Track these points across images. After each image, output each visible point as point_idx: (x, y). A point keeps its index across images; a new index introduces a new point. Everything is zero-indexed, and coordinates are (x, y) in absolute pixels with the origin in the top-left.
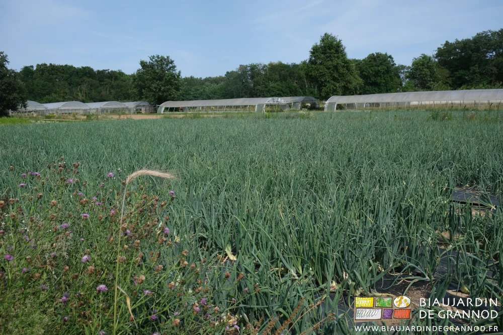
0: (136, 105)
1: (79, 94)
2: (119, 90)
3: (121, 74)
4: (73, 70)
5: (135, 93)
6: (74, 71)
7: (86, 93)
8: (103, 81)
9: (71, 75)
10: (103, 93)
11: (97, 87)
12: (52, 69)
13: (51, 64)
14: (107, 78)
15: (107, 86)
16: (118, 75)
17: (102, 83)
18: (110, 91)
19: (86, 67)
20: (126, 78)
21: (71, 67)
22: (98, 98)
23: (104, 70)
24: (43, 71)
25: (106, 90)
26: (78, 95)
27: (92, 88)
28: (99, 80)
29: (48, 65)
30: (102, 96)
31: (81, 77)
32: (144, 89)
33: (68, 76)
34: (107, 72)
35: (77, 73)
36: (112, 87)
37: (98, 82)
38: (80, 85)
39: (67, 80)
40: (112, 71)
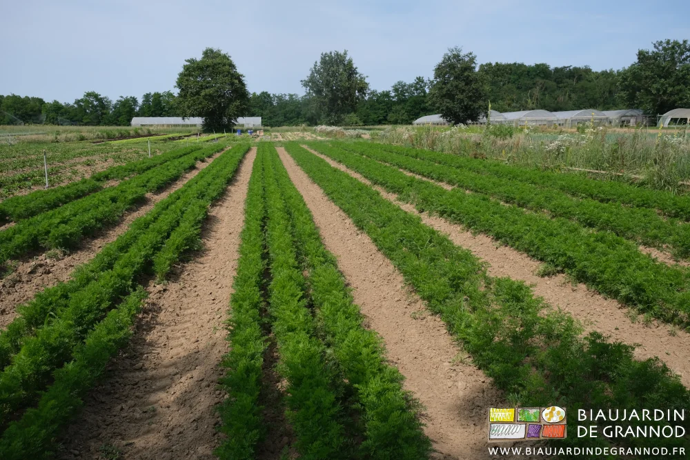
0: (619, 115)
1: (529, 100)
2: (584, 94)
3: (587, 71)
4: (523, 68)
5: (622, 97)
6: (524, 71)
7: (537, 99)
8: (561, 82)
9: (520, 76)
10: (561, 98)
11: (553, 91)
12: (498, 69)
13: (497, 63)
14: (567, 78)
15: (567, 89)
16: (583, 73)
17: (561, 85)
18: (569, 95)
19: (540, 65)
20: (593, 76)
21: (522, 66)
22: (553, 105)
23: (565, 67)
24: (487, 72)
25: (565, 95)
26: (527, 102)
27: (546, 93)
28: (555, 81)
29: (494, 64)
30: (558, 102)
31: (532, 78)
32: (639, 91)
33: (516, 77)
34: (568, 69)
35: (529, 72)
36: (574, 91)
37: (554, 83)
38: (531, 88)
39: (514, 82)
40: (575, 68)
